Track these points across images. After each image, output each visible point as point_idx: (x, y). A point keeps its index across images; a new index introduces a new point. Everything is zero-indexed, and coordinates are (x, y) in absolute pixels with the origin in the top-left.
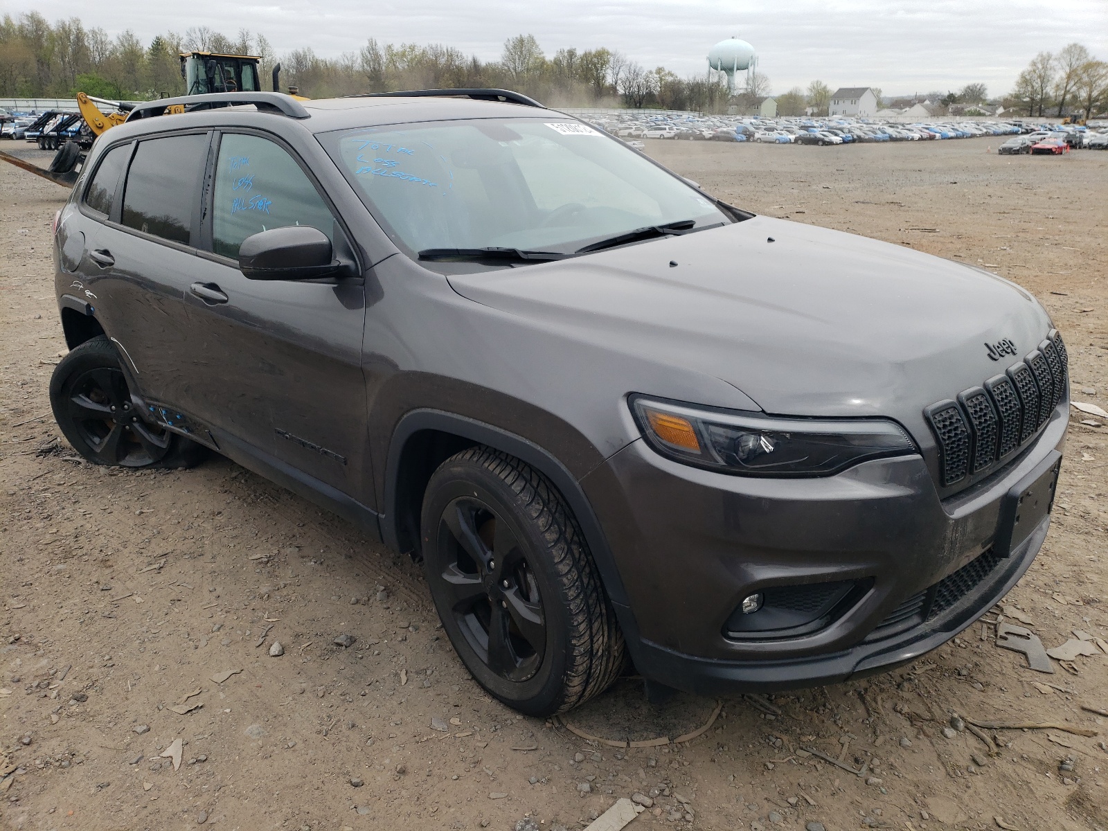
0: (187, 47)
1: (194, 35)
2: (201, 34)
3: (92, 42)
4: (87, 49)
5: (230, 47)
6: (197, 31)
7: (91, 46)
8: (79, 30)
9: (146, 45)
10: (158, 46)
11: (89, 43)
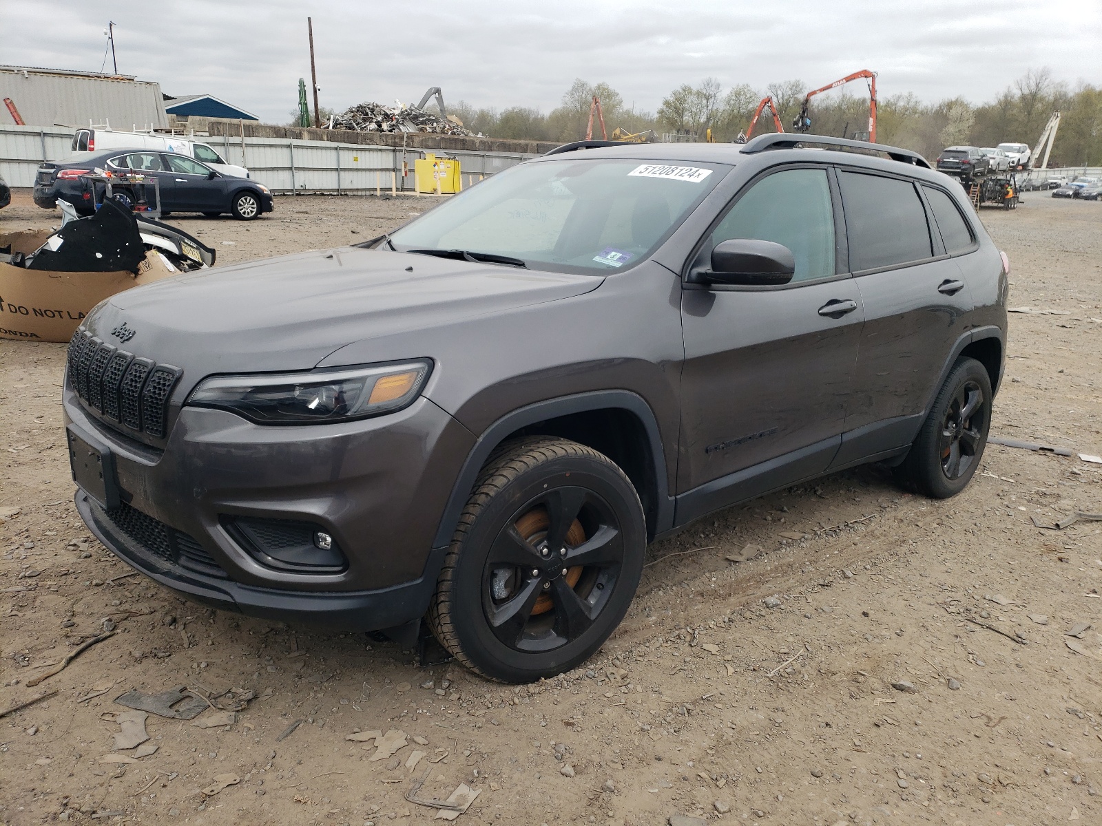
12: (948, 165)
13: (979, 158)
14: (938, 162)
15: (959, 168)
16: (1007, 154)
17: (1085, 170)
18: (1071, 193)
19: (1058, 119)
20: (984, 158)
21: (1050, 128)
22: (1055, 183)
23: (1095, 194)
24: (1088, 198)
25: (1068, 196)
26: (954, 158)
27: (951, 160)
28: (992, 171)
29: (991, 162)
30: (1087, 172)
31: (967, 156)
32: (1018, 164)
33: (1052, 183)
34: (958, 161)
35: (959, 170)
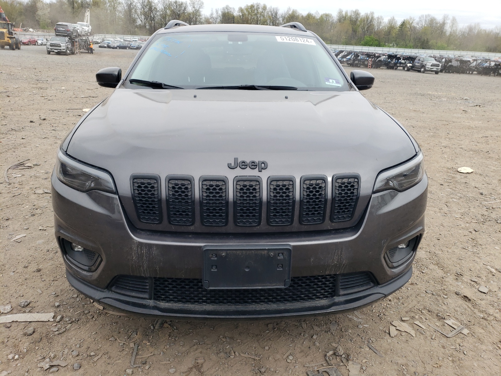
0: (418, 24)
1: (422, 18)
2: (426, 18)
3: (376, 22)
4: (373, 25)
5: (437, 23)
6: (424, 16)
7: (375, 24)
8: (372, 18)
9: (399, 23)
10: (403, 24)
11: (375, 23)
12: (60, 31)
13: (73, 28)
14: (55, 30)
15: (66, 33)
16: (83, 27)
17: (105, 36)
18: (106, 46)
19: (89, 12)
20: (75, 29)
21: (86, 16)
22: (96, 41)
23: (116, 46)
24: (113, 48)
25: (105, 47)
26: (63, 28)
27: (61, 29)
28: (79, 35)
29: (78, 31)
30: (106, 36)
31: (68, 27)
32: (88, 33)
33: (95, 41)
34: (64, 30)
35: (66, 34)
